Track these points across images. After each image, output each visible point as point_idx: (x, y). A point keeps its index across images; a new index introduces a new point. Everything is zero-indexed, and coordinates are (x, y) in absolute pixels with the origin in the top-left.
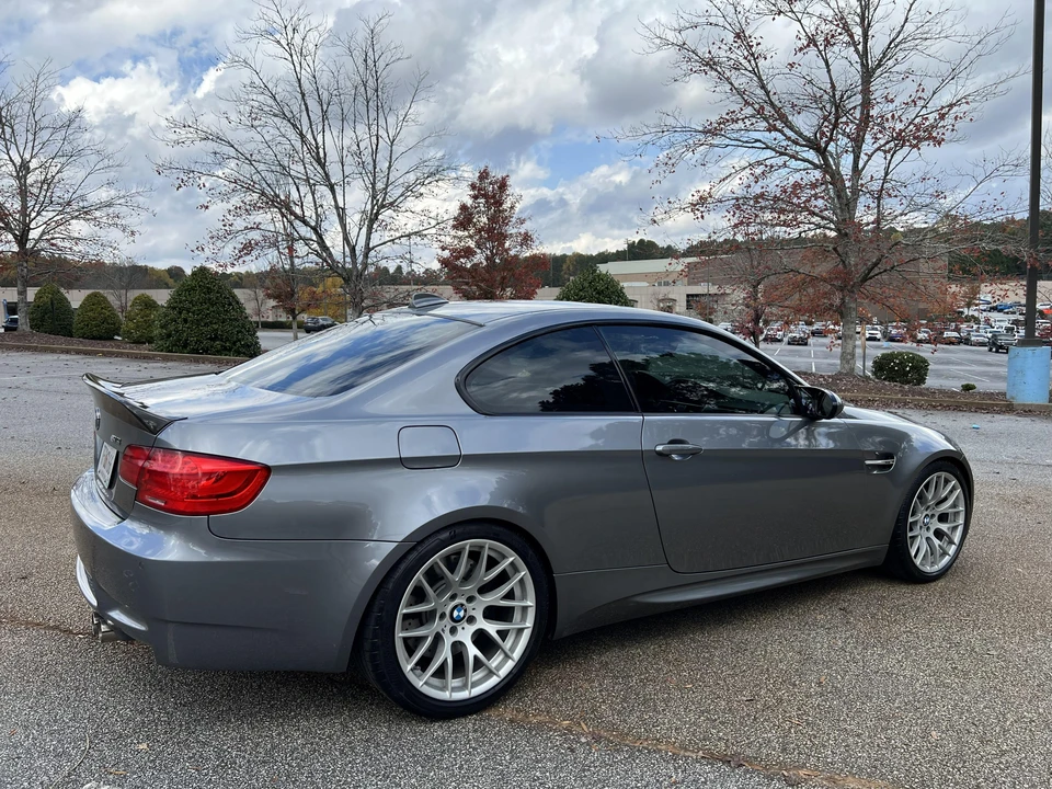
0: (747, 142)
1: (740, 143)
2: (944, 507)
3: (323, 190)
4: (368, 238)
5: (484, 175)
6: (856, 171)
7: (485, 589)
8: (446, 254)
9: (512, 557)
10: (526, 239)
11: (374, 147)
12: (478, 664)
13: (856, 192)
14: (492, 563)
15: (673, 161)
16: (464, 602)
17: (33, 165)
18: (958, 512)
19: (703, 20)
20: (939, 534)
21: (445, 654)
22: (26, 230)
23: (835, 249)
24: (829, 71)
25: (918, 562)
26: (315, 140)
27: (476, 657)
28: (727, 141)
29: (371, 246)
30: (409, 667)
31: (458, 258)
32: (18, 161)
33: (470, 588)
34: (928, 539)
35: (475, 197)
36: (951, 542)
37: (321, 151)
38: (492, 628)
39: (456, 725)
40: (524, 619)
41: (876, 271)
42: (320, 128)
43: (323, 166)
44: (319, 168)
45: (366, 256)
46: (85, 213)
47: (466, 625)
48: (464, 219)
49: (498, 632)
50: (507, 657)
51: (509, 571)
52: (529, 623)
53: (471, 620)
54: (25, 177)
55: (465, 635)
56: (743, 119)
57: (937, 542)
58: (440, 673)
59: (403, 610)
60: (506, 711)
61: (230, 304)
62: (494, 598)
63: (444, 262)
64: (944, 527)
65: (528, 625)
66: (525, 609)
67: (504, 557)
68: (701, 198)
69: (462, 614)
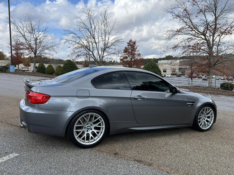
0: (187, 34)
1: (185, 34)
2: (209, 115)
3: (94, 44)
4: (103, 54)
5: (131, 41)
6: (213, 40)
7: (95, 123)
8: (122, 58)
9: (100, 117)
10: (139, 55)
11: (105, 35)
12: (92, 138)
13: (213, 45)
14: (96, 118)
15: (170, 38)
16: (90, 125)
17: (38, 38)
18: (212, 116)
19: (177, 7)
20: (207, 121)
21: (85, 135)
22: (36, 52)
23: (207, 58)
24: (206, 18)
25: (201, 127)
26: (93, 33)
27: (91, 137)
28: (183, 34)
29: (104, 56)
30: (76, 137)
31: (124, 59)
32: (35, 38)
33: (91, 123)
34: (204, 122)
35: (128, 46)
36: (210, 123)
37: (94, 36)
38: (95, 131)
39: (86, 150)
40: (102, 130)
41: (217, 63)
42: (94, 31)
43: (94, 39)
44: (93, 39)
45: (103, 58)
46: (47, 48)
47: (90, 130)
48: (126, 51)
49: (97, 132)
50: (98, 137)
51: (100, 120)
52: (104, 131)
53: (91, 129)
54: (36, 41)
55: (90, 132)
56: (186, 29)
57: (206, 123)
58: (84, 139)
59: (75, 126)
60: (97, 148)
61: (75, 68)
62: (96, 125)
63: (121, 60)
64: (208, 119)
65: (103, 131)
66: (103, 128)
67: (99, 117)
68: (175, 46)
69: (89, 128)
